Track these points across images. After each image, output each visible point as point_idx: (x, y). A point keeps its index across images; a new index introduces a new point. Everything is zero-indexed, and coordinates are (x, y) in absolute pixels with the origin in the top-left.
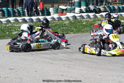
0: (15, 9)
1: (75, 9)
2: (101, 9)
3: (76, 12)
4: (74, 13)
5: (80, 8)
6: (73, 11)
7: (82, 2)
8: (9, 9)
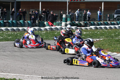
0: (18, 22)
1: (62, 23)
2: (82, 24)
3: (62, 25)
4: (61, 26)
5: (65, 23)
6: (60, 25)
7: (68, 18)
8: (13, 21)
